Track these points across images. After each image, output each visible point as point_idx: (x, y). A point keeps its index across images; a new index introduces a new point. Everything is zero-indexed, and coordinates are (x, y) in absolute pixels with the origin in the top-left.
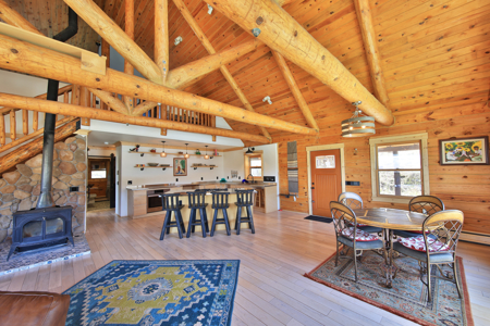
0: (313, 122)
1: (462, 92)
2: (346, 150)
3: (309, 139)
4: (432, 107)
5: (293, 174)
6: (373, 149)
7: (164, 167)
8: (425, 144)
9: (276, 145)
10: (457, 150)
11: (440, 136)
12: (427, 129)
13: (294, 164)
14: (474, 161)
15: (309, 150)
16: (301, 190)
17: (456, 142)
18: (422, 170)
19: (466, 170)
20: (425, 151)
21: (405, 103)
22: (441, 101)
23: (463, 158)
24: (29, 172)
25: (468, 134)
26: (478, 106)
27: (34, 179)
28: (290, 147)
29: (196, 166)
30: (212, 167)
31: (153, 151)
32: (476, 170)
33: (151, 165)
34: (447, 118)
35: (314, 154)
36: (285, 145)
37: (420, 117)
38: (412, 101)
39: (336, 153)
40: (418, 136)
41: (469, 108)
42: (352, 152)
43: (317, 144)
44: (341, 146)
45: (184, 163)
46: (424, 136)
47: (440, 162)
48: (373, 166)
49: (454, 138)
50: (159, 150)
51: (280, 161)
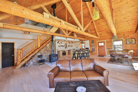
0: (99, 36)
1: (131, 30)
2: (106, 41)
3: (97, 39)
4: (124, 33)
5: (93, 47)
6: (112, 41)
7: (63, 46)
8: (123, 40)
9: (89, 41)
10: (129, 41)
11: (126, 39)
12: (124, 37)
13: (94, 45)
14: (133, 43)
15: (97, 42)
16: (95, 50)
17: (129, 40)
18: (123, 45)
19: (131, 45)
20: (123, 42)
21: (119, 32)
22: (126, 32)
23: (131, 43)
24: (47, 47)
25: (131, 38)
26: (133, 33)
27: (48, 49)
28: (92, 41)
29: (69, 46)
30: (72, 46)
31: (61, 43)
32: (133, 45)
33: (61, 46)
34: (127, 35)
35: (98, 43)
36: (91, 41)
37: (122, 35)
38: (121, 32)
39: (104, 42)
40: (122, 39)
41: (131, 33)
42: (108, 42)
43: (99, 40)
44: (105, 41)
45: (67, 45)
46: (123, 39)
47: (126, 44)
48: (112, 45)
49: (129, 39)
50: (62, 42)
51: (90, 44)
